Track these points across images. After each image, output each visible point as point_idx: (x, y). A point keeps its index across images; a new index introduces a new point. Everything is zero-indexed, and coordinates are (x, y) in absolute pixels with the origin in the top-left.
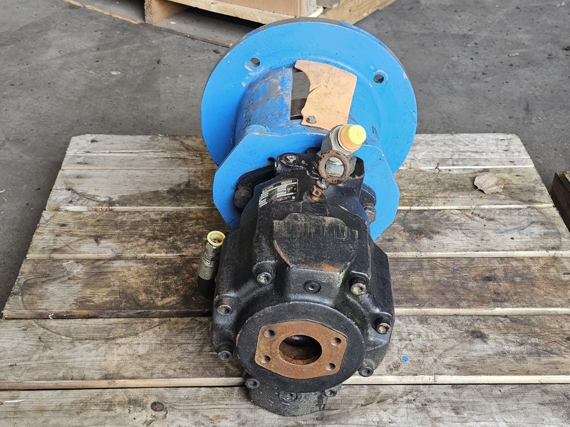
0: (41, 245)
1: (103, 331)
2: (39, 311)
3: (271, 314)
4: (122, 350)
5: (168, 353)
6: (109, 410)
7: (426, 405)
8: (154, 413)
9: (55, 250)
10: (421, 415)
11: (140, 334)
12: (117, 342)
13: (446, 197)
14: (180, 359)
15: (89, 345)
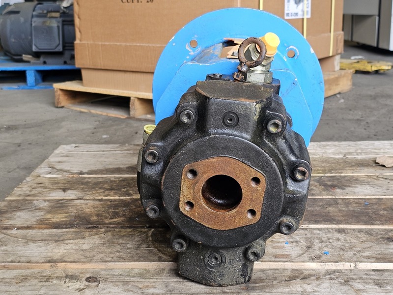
0: (18, 193)
1: (55, 236)
2: (5, 225)
3: (193, 149)
4: (68, 247)
5: (109, 249)
6: (46, 281)
7: (349, 281)
8: (87, 283)
9: (29, 196)
10: (345, 288)
11: (87, 238)
12: (65, 242)
13: (353, 170)
14: (118, 252)
15: (40, 244)
